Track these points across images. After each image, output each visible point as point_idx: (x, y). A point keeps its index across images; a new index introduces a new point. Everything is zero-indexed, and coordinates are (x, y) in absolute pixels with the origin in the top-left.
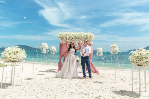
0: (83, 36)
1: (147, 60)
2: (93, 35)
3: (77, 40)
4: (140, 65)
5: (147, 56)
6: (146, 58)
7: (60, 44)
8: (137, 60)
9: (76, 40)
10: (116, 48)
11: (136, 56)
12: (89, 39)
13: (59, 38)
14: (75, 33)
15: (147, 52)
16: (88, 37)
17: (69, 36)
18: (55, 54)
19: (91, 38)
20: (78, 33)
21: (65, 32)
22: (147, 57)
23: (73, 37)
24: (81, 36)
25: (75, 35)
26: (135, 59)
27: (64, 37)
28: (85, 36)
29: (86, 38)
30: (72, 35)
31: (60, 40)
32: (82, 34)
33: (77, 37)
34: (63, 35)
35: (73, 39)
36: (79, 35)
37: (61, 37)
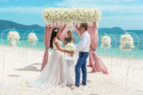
0: (82, 15)
2: (99, 12)
3: (73, 20)
9: (71, 20)
12: (92, 18)
13: (44, 18)
14: (70, 9)
16: (91, 16)
17: (60, 14)
18: (35, 44)
19: (96, 18)
20: (75, 9)
21: (52, 8)
23: (66, 16)
24: (79, 15)
25: (69, 13)
27: (52, 15)
28: (86, 13)
29: (88, 16)
30: (64, 13)
31: (46, 21)
32: (80, 11)
33: (72, 15)
34: (50, 13)
35: (66, 19)
36: (76, 12)
37: (47, 16)
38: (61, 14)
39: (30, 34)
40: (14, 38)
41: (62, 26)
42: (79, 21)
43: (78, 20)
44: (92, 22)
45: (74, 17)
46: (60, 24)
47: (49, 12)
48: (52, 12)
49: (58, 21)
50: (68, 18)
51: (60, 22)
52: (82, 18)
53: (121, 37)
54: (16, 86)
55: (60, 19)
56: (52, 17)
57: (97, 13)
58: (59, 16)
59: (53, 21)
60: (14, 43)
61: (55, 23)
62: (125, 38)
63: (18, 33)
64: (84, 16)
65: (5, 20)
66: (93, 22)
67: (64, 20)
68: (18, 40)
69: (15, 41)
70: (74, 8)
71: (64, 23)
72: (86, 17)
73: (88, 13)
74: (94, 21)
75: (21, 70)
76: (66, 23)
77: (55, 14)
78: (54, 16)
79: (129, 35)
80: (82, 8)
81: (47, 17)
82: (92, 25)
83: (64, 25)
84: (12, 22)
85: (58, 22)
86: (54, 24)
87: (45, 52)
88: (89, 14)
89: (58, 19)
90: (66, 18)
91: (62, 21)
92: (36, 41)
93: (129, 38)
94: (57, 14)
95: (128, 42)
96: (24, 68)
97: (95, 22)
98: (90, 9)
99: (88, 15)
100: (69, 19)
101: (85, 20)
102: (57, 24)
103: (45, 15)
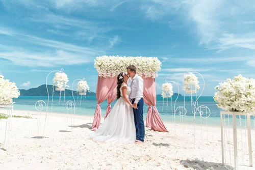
0: (140, 64)
1: (249, 99)
2: (158, 62)
4: (236, 110)
5: (250, 91)
6: (246, 96)
7: (99, 77)
8: (229, 99)
10: (193, 80)
11: (227, 91)
12: (150, 68)
13: (97, 67)
15: (249, 83)
16: (149, 65)
19: (155, 67)
21: (106, 57)
22: (249, 93)
23: (121, 65)
24: (136, 64)
25: (125, 62)
26: (224, 98)
27: (106, 64)
28: (144, 62)
29: (146, 66)
30: (119, 62)
31: (99, 70)
32: (137, 60)
34: (104, 61)
36: (133, 61)
37: (100, 64)
38: (116, 62)
40: (62, 80)
46: (115, 74)
47: (102, 61)
48: (106, 61)
49: (113, 70)
51: (115, 72)
52: (140, 67)
55: (115, 69)
56: (106, 66)
57: (155, 63)
59: (107, 70)
61: (109, 73)
63: (66, 75)
67: (119, 70)
69: (62, 83)
70: (130, 57)
72: (144, 67)
73: (146, 62)
77: (110, 63)
78: (108, 65)
80: (139, 57)
81: (100, 66)
85: (112, 72)
89: (113, 68)
90: (122, 67)
94: (112, 63)
98: (148, 59)
102: (112, 74)
103: (98, 63)
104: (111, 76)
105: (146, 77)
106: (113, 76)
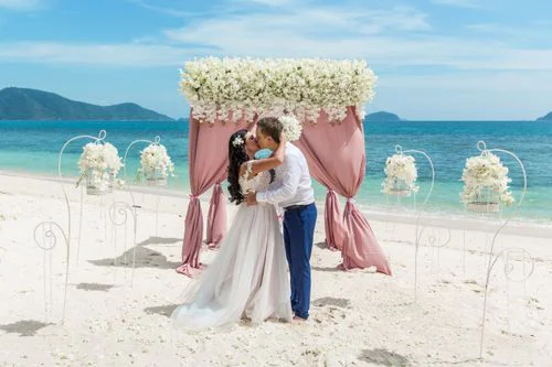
0: (313, 83)
2: (368, 75)
3: (283, 101)
7: (196, 122)
9: (277, 100)
10: (495, 177)
12: (343, 94)
13: (188, 93)
14: (273, 64)
16: (343, 85)
17: (239, 80)
19: (357, 92)
20: (289, 65)
21: (215, 61)
23: (260, 85)
24: (302, 82)
25: (270, 78)
27: (215, 84)
28: (325, 77)
29: (332, 88)
30: (253, 77)
31: (194, 102)
32: (306, 70)
33: (279, 84)
34: (208, 76)
35: (261, 95)
36: (293, 75)
37: (197, 86)
38: (245, 78)
39: (147, 149)
40: (104, 165)
41: (246, 119)
42: (302, 103)
43: (299, 101)
44: (343, 107)
45: (286, 90)
46: (240, 111)
47: (203, 74)
48: (214, 74)
49: (235, 102)
50: (266, 93)
51: (240, 106)
52: (313, 91)
53: (467, 164)
54: (110, 329)
55: (242, 97)
56: (215, 91)
57: (359, 78)
58: (237, 87)
59: (217, 102)
60: (102, 183)
61: (224, 109)
62: (483, 169)
63: (115, 149)
64: (317, 86)
65: (27, 90)
66: (347, 107)
67: (252, 99)
68: (116, 172)
69: (106, 176)
70: (286, 60)
71: (254, 109)
72: (327, 91)
73: (333, 77)
74: (350, 104)
75: (112, 264)
76: (261, 108)
77: (224, 78)
78: (222, 87)
79: (496, 159)
80: (310, 61)
81: (197, 90)
82: (342, 116)
83: (252, 115)
84: (53, 94)
85: (233, 107)
86: (219, 112)
87: (191, 203)
88: (336, 80)
89: (235, 95)
90: (260, 91)
91: (248, 101)
92: (168, 171)
93: (494, 167)
94: (231, 80)
95: (492, 181)
96: (121, 258)
97: (353, 108)
98: (339, 65)
99: (331, 85)
100: (268, 98)
101: (321, 101)
102: (231, 112)
103: (191, 82)
104: (230, 116)
105: (330, 119)
106: (235, 119)
